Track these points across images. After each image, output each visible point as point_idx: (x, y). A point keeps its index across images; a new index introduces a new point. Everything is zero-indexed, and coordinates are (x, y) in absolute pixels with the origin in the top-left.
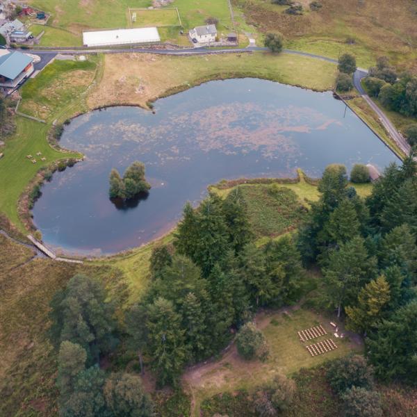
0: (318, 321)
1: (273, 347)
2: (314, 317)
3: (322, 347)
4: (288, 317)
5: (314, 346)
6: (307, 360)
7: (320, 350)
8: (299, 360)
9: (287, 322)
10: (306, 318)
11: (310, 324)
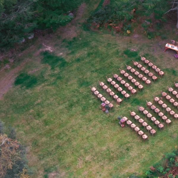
0: (133, 50)
1: (35, 144)
2: (121, 44)
3: (163, 109)
4: (58, 59)
5: (141, 113)
6: (133, 153)
7: (159, 118)
8: (111, 159)
9: (57, 71)
10: (102, 49)
11: (116, 61)
